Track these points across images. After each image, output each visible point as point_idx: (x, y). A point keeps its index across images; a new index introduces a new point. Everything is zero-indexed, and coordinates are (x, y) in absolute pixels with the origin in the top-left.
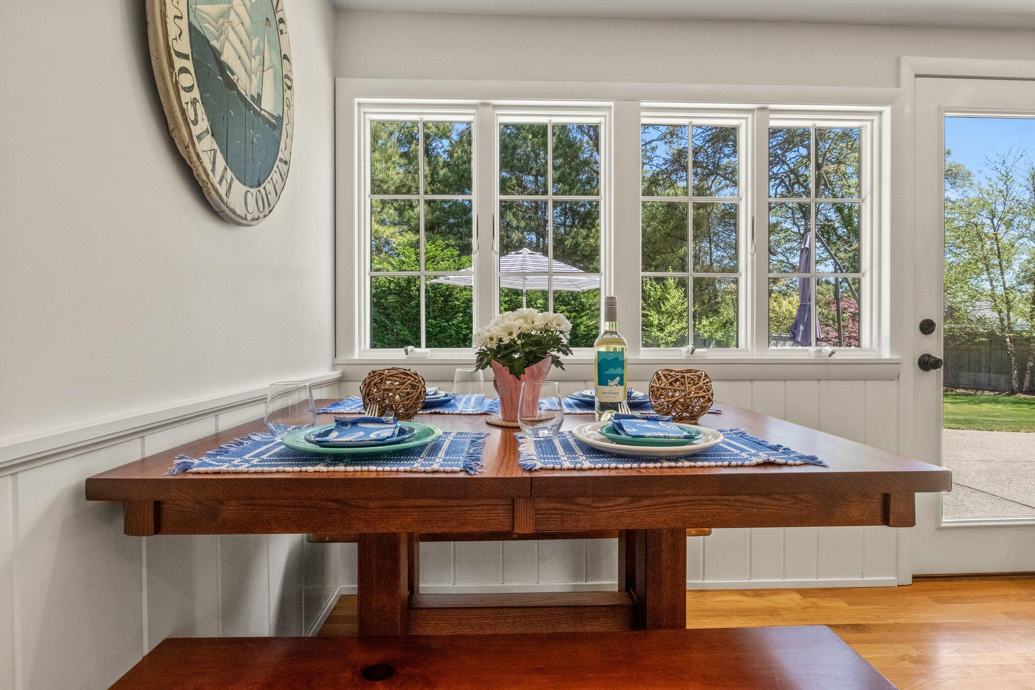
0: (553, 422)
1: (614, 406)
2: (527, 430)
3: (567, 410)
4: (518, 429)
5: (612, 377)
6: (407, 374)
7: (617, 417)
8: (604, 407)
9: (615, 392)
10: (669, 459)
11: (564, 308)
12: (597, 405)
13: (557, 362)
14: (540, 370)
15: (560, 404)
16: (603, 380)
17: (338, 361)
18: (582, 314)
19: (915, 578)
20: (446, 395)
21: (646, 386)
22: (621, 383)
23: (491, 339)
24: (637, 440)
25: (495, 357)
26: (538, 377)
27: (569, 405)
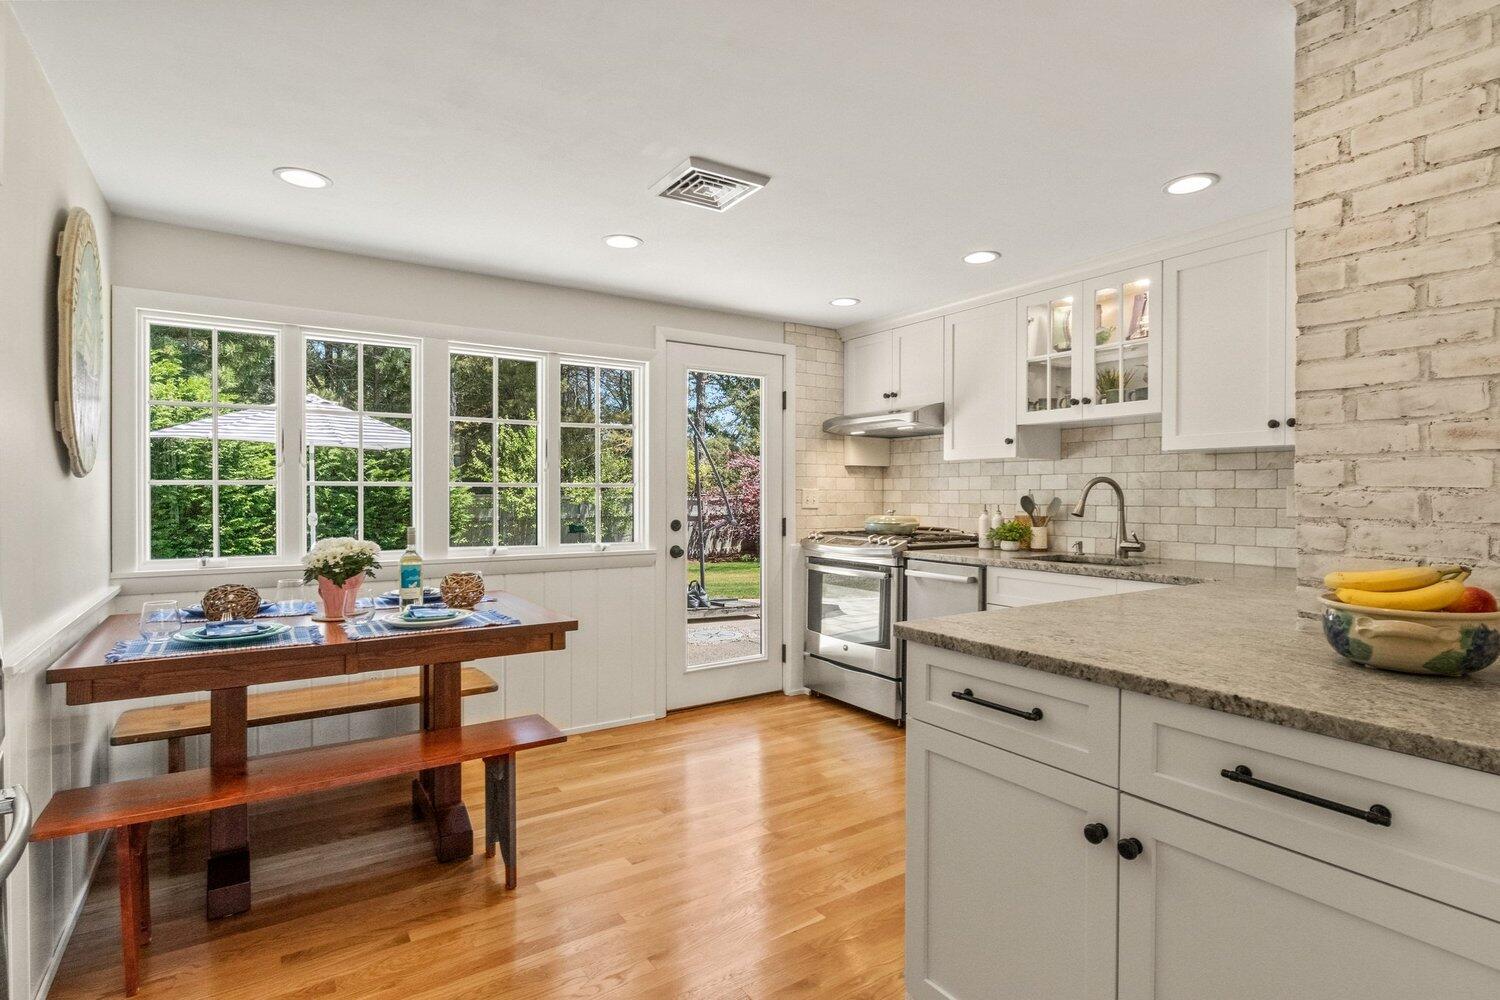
0: (367, 615)
1: (410, 601)
2: (349, 620)
3: (377, 607)
4: (343, 621)
5: (412, 582)
6: (246, 589)
7: (412, 608)
8: (406, 602)
9: (414, 592)
10: (438, 627)
11: (374, 462)
12: (401, 601)
13: (370, 573)
14: (357, 581)
15: (372, 602)
16: (404, 585)
17: (114, 575)
18: (404, 472)
19: (669, 712)
20: (265, 603)
21: (439, 582)
22: (418, 585)
23: (318, 561)
24: (419, 619)
25: (321, 574)
26: (354, 586)
27: (380, 603)
